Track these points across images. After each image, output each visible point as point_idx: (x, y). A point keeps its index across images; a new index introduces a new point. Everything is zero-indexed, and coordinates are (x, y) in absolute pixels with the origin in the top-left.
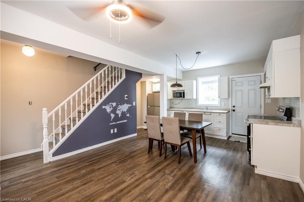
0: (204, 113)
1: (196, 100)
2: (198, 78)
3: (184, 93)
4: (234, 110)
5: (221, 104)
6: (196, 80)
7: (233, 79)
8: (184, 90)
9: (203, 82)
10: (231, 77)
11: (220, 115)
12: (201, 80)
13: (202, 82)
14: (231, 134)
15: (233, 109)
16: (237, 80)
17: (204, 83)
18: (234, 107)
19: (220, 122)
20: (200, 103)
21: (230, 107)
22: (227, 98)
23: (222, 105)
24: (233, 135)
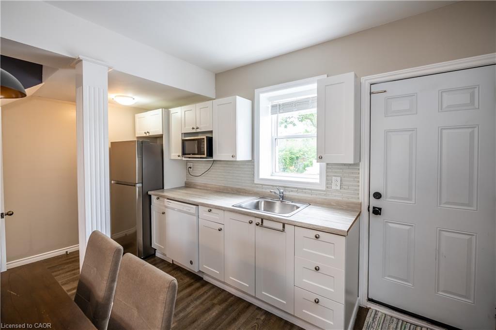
0: (259, 221)
1: (252, 164)
2: (256, 91)
3: (210, 141)
4: (377, 211)
5: (329, 183)
6: (252, 98)
7: (374, 88)
8: (211, 132)
9: (276, 106)
10: (366, 80)
11: (317, 237)
12: (266, 98)
13: (273, 106)
14: (362, 301)
15: (375, 203)
16: (394, 89)
17: (277, 108)
18: (378, 196)
19: (317, 269)
20: (261, 177)
21: (364, 198)
22: (352, 162)
23: (334, 187)
24: (374, 307)
